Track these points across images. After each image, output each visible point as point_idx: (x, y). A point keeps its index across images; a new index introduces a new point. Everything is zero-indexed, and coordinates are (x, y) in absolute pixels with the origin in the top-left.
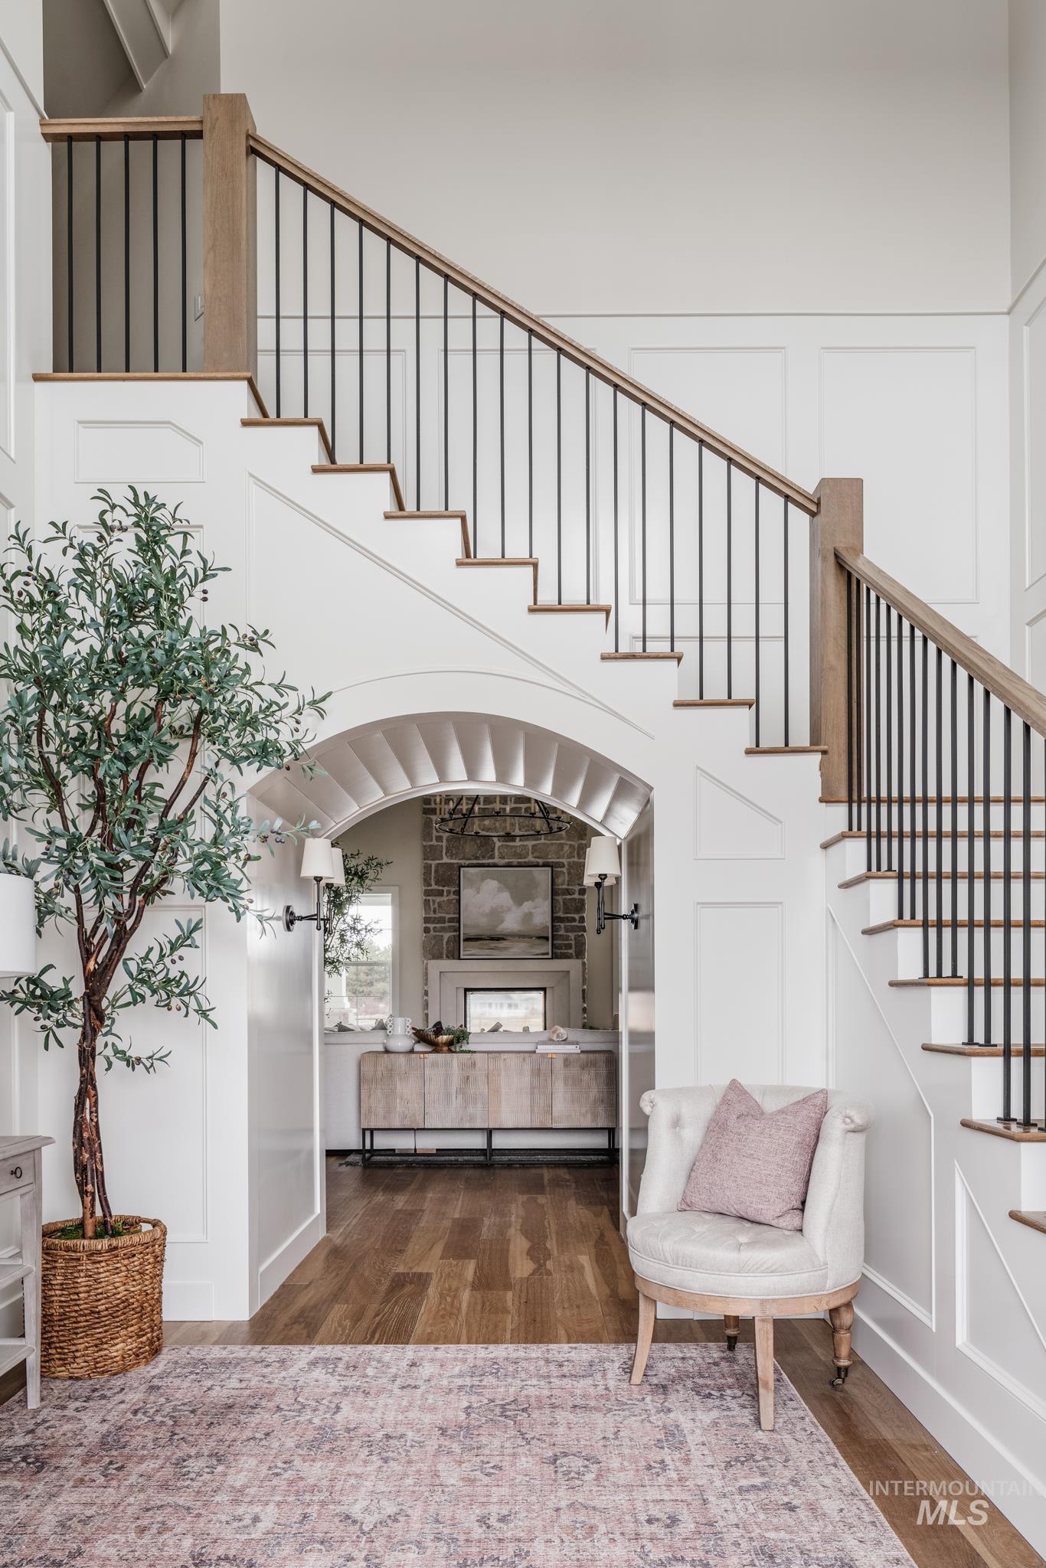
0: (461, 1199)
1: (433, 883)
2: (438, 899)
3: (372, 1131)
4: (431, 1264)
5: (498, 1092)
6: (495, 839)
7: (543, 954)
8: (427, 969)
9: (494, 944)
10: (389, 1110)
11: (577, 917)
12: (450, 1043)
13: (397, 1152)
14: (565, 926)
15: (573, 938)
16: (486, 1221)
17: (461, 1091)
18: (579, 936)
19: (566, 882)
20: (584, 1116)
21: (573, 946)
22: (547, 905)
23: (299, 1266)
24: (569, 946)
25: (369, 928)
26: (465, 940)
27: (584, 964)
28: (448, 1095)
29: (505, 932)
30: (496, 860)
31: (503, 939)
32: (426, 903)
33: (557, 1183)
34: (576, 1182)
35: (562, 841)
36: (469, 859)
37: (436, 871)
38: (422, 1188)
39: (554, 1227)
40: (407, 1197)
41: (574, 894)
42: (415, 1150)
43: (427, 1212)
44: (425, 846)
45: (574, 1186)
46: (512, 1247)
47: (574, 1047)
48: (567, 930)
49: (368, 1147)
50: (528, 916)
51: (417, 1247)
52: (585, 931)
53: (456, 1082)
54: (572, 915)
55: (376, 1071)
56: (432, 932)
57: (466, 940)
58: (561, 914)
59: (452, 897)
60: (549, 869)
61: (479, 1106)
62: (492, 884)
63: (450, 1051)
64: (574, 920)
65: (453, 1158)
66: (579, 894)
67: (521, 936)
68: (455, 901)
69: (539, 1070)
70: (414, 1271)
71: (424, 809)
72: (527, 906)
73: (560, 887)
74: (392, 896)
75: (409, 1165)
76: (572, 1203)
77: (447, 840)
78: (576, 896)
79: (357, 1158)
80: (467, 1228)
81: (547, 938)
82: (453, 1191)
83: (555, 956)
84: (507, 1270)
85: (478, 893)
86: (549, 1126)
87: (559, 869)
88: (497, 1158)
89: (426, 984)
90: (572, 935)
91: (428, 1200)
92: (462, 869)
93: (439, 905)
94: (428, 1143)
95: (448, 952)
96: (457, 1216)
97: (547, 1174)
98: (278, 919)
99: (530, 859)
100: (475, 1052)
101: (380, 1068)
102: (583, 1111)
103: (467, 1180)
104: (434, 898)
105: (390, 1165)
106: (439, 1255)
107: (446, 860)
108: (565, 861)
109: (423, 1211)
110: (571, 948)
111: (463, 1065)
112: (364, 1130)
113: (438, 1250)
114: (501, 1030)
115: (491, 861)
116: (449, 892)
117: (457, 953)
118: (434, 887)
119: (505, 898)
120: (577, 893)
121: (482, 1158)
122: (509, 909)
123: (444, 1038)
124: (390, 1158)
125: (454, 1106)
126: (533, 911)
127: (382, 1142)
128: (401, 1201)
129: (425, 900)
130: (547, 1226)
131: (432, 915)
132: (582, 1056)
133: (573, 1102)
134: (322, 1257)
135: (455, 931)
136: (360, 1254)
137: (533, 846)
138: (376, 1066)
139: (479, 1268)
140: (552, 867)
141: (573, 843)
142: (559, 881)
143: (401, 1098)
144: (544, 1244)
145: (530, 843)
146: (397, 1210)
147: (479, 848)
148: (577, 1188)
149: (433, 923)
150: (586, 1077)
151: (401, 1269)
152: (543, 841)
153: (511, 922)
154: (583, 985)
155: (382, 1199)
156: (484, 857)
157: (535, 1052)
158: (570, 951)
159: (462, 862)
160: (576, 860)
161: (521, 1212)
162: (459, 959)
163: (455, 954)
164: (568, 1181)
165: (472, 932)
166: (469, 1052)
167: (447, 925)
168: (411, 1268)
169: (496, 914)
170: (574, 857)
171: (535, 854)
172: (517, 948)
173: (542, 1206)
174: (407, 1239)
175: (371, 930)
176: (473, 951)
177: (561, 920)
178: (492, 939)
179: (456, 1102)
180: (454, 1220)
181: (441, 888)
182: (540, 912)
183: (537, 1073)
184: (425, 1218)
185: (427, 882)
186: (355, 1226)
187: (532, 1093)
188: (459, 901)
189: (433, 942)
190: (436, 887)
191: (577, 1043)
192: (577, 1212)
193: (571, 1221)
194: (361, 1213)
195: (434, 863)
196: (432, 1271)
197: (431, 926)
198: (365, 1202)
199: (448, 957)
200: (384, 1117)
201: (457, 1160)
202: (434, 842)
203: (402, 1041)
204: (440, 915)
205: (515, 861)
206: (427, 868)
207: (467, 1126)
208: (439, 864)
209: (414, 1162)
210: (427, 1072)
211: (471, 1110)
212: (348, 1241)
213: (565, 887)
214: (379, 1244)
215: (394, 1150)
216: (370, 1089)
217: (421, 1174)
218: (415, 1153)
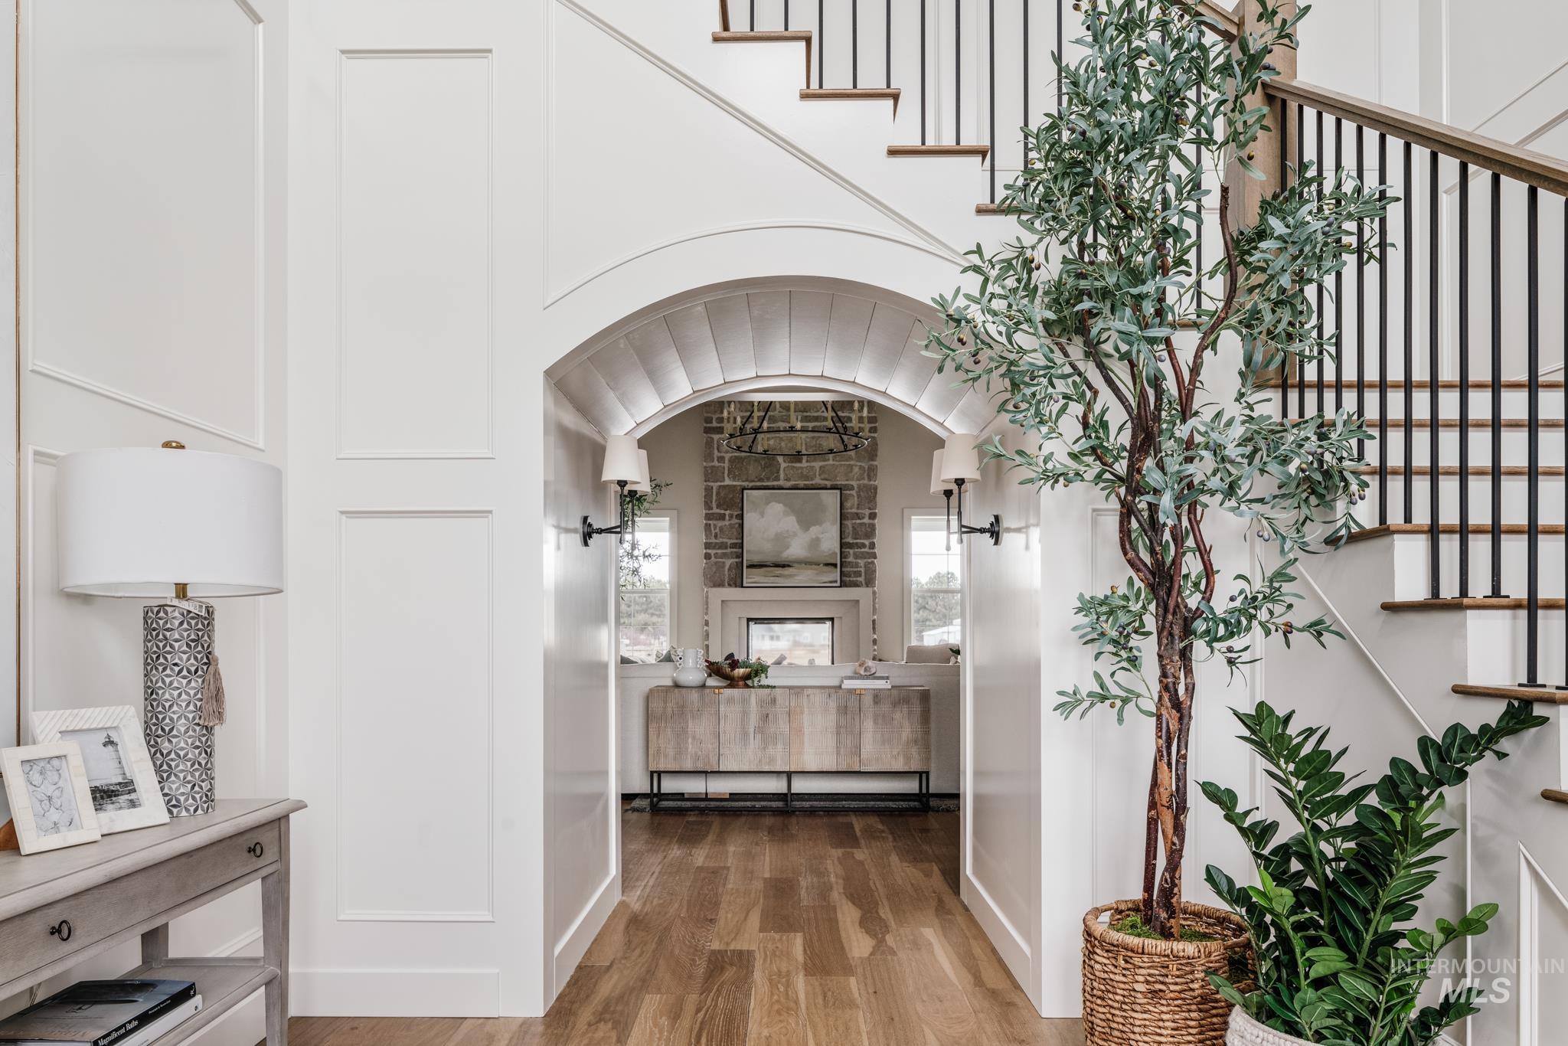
0: (767, 854)
1: (714, 505)
2: (720, 524)
3: (659, 773)
4: (751, 938)
5: (800, 731)
6: (780, 459)
7: (831, 582)
8: (707, 597)
9: (779, 571)
10: (680, 752)
11: (867, 542)
12: (748, 677)
13: (686, 796)
14: (855, 554)
15: (862, 565)
16: (803, 883)
17: (760, 730)
18: (869, 563)
19: (856, 506)
20: (895, 758)
21: (863, 574)
22: (834, 531)
23: (596, 940)
24: (858, 574)
25: (647, 554)
26: (748, 567)
27: (874, 593)
28: (745, 735)
29: (790, 558)
30: (781, 483)
31: (789, 566)
32: (707, 527)
33: (871, 834)
34: (892, 833)
35: (852, 463)
36: (753, 481)
37: (718, 494)
38: (721, 840)
39: (882, 890)
40: (707, 850)
41: (863, 518)
42: (706, 794)
43: (733, 870)
44: (705, 467)
45: (891, 838)
46: (840, 916)
47: (883, 682)
48: (856, 556)
49: (655, 790)
50: (815, 543)
51: (729, 916)
52: (875, 558)
53: (753, 720)
54: (862, 541)
55: (665, 708)
56: (713, 558)
57: (750, 566)
58: (850, 540)
59: (735, 521)
60: (838, 492)
61: (780, 746)
62: (776, 508)
63: (747, 686)
64: (864, 546)
65: (748, 804)
66: (870, 518)
67: (807, 563)
68: (737, 526)
69: (846, 707)
70: (732, 947)
71: (705, 428)
72: (814, 530)
73: (849, 511)
74: (671, 521)
75: (702, 811)
76: (894, 859)
77: (729, 461)
78: (866, 520)
79: (644, 803)
80: (781, 889)
81: (835, 565)
82: (757, 844)
83: (843, 584)
84: (843, 948)
85: (763, 516)
86: (857, 769)
87: (848, 492)
88: (797, 804)
89: (707, 614)
90: (861, 562)
91: (730, 854)
92: (745, 492)
93: (721, 529)
94: (720, 787)
95: (730, 579)
96: (767, 875)
97: (858, 824)
98: (575, 531)
99: (817, 481)
100: (774, 687)
101: (669, 705)
102: (895, 753)
103: (771, 830)
104: (715, 522)
105: (681, 812)
106: (758, 929)
107: (727, 482)
108: (854, 483)
109: (728, 868)
110: (860, 576)
111: (762, 701)
112: (652, 773)
113: (755, 919)
114: (785, 663)
115: (775, 483)
116: (731, 516)
117: (739, 581)
118: (715, 510)
119: (790, 523)
120: (867, 518)
121: (780, 804)
122: (795, 534)
123: (740, 672)
124: (679, 803)
125: (752, 746)
126: (821, 536)
127: (669, 785)
128: (700, 856)
129: (706, 524)
130: (874, 888)
131: (713, 540)
132: (894, 692)
133: (883, 743)
134: (621, 927)
135: (737, 557)
136: (665, 925)
137: (821, 467)
138: (665, 702)
139: (808, 945)
140: (841, 489)
141: (863, 464)
142: (848, 504)
143: (694, 738)
144: (877, 912)
145: (817, 465)
146: (698, 867)
147: (763, 469)
148: (895, 839)
149: (714, 548)
150: (898, 716)
151: (716, 945)
152: (831, 462)
153: (796, 549)
154: (874, 615)
155: (678, 852)
156: (768, 479)
157: (840, 687)
158: (859, 579)
159: (745, 484)
160: (866, 482)
161: (840, 870)
162: (742, 587)
163: (738, 582)
164: (883, 831)
165: (756, 559)
166: (768, 687)
167: (729, 550)
168: (728, 944)
169: (781, 539)
170: (864, 479)
171: (822, 477)
172: (804, 576)
173: (861, 863)
174: (716, 905)
175: (650, 556)
176: (756, 579)
177: (851, 546)
178: (777, 565)
179: (754, 743)
180: (765, 879)
181: (722, 512)
182: (829, 540)
183: (843, 710)
184: (732, 877)
185: (708, 506)
186: (653, 887)
187: (838, 733)
188: (742, 526)
189: (714, 569)
190: (718, 511)
191: (888, 678)
192: (903, 872)
193: (900, 882)
194: (658, 870)
195: (715, 485)
196: (753, 947)
197: (712, 552)
198: (660, 856)
199: (730, 585)
200: (675, 759)
201: (754, 807)
202: (716, 463)
203: (692, 672)
204: (721, 540)
205: (802, 483)
206: (708, 491)
207: (766, 768)
208: (720, 486)
209: (706, 808)
210: (722, 708)
211: (770, 750)
212: (648, 907)
213: (854, 510)
214: (685, 910)
215: (683, 794)
216: (659, 727)
217: (716, 821)
218: (706, 798)
